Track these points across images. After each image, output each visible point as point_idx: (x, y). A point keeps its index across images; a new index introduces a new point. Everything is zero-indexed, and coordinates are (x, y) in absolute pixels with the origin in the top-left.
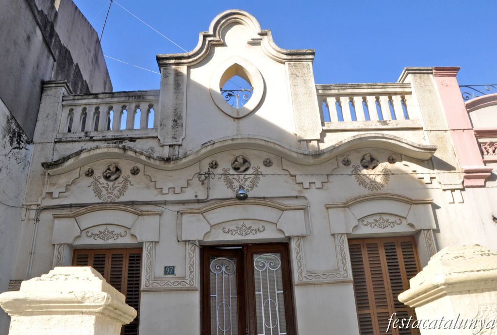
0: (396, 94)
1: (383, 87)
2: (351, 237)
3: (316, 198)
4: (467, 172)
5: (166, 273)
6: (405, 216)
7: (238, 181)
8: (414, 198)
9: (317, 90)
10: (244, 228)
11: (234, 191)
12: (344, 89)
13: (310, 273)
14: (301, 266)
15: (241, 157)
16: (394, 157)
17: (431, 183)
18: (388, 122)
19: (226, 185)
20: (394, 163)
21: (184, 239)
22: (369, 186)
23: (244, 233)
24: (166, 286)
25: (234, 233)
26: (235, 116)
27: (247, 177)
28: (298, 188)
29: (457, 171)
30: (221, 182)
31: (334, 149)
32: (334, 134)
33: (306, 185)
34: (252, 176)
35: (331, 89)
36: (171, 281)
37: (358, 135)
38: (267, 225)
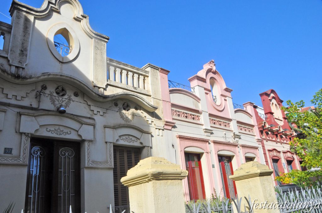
0: (142, 75)
1: (138, 69)
2: (115, 145)
3: (100, 120)
4: (166, 122)
5: (5, 152)
6: (139, 138)
7: (58, 101)
8: (145, 130)
9: (107, 60)
10: (59, 130)
11: (55, 107)
12: (120, 64)
13: (93, 162)
14: (89, 157)
15: (61, 87)
16: (138, 107)
17: (151, 124)
18: (137, 88)
19: (51, 102)
20: (137, 110)
21: (21, 131)
22: (125, 119)
23: (59, 133)
24: (6, 161)
25: (53, 132)
26: (61, 60)
27: (64, 99)
28: (91, 113)
29: (162, 121)
30: (48, 99)
31: (114, 96)
32: (112, 87)
33: (95, 112)
34: (67, 100)
35: (113, 62)
36: (9, 158)
37: (126, 92)
38: (72, 131)
